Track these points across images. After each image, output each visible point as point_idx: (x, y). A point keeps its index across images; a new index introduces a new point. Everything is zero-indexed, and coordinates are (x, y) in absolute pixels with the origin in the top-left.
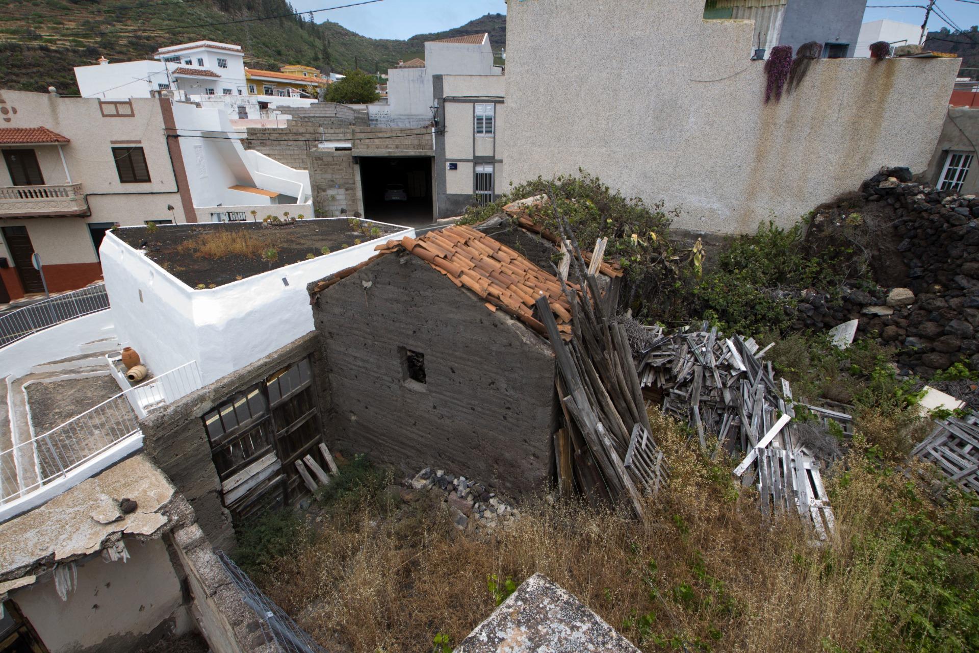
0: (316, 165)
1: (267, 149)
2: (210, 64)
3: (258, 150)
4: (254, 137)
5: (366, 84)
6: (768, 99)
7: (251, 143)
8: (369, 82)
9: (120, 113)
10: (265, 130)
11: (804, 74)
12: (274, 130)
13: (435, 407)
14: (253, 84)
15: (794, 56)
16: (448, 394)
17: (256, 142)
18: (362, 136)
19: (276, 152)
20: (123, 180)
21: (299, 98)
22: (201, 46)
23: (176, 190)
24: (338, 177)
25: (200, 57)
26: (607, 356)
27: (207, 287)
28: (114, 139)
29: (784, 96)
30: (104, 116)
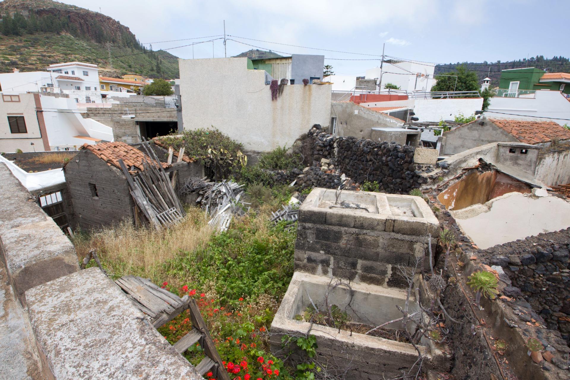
0: (116, 126)
1: (97, 118)
2: (79, 74)
3: (93, 119)
4: (91, 112)
5: (165, 86)
6: (273, 99)
7: (89, 115)
8: (167, 85)
9: (13, 100)
10: (96, 109)
11: (283, 90)
12: (101, 109)
13: (102, 205)
14: (103, 84)
15: (279, 83)
16: (104, 198)
17: (91, 114)
18: (140, 112)
19: (102, 120)
20: (12, 132)
21: (126, 92)
22: (74, 65)
23: (40, 137)
24: (128, 131)
25: (73, 70)
26: (160, 183)
27: (34, 172)
28: (9, 112)
29: (278, 99)
30: (4, 101)
